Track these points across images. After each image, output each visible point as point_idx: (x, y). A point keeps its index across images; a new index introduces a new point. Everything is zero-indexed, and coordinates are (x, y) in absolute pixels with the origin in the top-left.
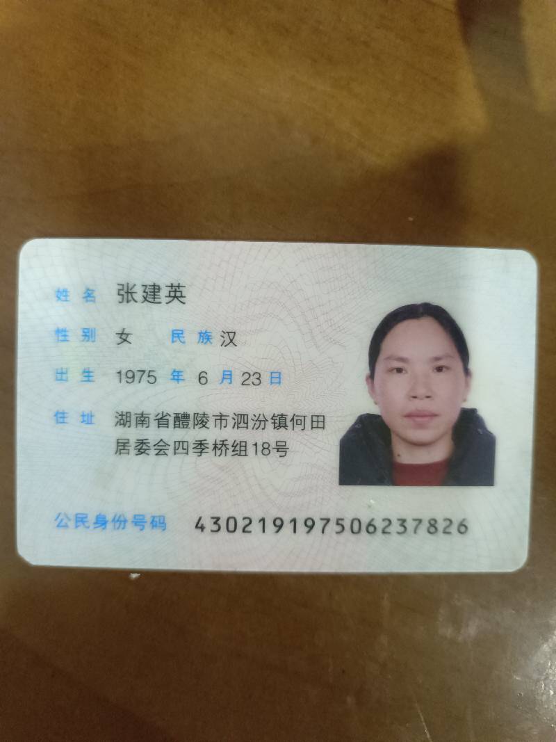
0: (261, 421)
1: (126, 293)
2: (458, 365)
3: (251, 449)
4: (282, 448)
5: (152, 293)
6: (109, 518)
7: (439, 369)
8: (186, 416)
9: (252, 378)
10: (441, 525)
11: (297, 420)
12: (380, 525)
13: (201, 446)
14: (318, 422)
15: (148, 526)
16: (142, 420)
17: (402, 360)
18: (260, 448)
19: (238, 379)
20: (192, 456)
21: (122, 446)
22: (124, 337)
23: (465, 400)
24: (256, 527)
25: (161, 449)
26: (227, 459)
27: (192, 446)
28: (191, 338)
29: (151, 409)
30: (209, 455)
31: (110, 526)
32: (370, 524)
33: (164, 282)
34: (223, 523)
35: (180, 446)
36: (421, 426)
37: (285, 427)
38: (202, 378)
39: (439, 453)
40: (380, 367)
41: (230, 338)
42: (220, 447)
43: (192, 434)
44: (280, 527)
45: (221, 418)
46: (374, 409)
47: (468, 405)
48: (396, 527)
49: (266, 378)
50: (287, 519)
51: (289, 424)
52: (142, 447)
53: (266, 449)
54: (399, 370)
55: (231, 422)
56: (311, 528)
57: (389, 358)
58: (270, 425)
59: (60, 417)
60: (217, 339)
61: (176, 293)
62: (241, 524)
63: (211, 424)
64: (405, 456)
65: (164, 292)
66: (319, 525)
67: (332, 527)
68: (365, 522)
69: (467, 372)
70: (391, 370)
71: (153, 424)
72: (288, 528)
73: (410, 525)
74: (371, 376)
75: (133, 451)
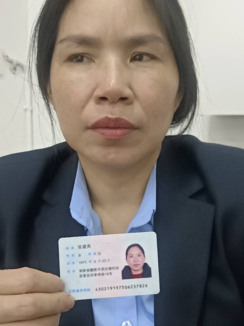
0: (106, 269)
1: (80, 247)
2: (142, 254)
3: (105, 274)
4: (111, 273)
5: (84, 247)
6: (79, 290)
7: (139, 256)
8: (92, 269)
9: (104, 261)
10: (142, 286)
11: (113, 268)
12: (130, 286)
13: (96, 275)
14: (117, 268)
15: (87, 291)
16: (84, 270)
17: (132, 255)
18: (107, 274)
19: (101, 261)
20: (94, 276)
21: (81, 276)
22: (80, 255)
23: (144, 261)
24: (107, 289)
25: (88, 276)
26: (101, 277)
27: (94, 275)
28: (92, 254)
29: (86, 268)
30: (97, 276)
31: (79, 291)
32: (129, 287)
33: (86, 244)
34: (101, 289)
35: (92, 275)
36: (136, 267)
37: (111, 269)
38: (95, 262)
39: (140, 272)
40: (128, 256)
41: (100, 254)
42: (99, 274)
43: (94, 273)
44: (111, 289)
45: (99, 269)
46: (127, 265)
47: (145, 262)
48: (133, 287)
49: (107, 261)
50: (113, 287)
51: (112, 269)
52: (85, 276)
53: (108, 274)
54: (132, 257)
55: (101, 269)
56: (117, 288)
57: (130, 255)
58: (108, 269)
59: (69, 271)
60: (97, 254)
61: (89, 246)
62: (104, 289)
63: (97, 270)
64: (134, 273)
65: (87, 246)
66: (119, 287)
67: (121, 288)
68: (128, 286)
69: (144, 256)
70: (130, 257)
71: (86, 271)
72: (113, 288)
73: (136, 286)
74: (127, 258)
75: (83, 277)
